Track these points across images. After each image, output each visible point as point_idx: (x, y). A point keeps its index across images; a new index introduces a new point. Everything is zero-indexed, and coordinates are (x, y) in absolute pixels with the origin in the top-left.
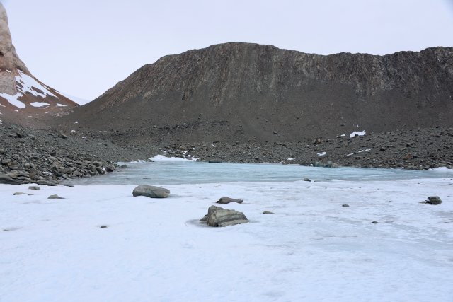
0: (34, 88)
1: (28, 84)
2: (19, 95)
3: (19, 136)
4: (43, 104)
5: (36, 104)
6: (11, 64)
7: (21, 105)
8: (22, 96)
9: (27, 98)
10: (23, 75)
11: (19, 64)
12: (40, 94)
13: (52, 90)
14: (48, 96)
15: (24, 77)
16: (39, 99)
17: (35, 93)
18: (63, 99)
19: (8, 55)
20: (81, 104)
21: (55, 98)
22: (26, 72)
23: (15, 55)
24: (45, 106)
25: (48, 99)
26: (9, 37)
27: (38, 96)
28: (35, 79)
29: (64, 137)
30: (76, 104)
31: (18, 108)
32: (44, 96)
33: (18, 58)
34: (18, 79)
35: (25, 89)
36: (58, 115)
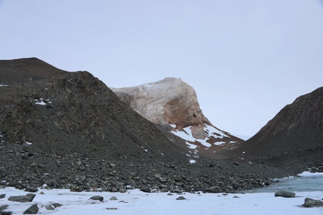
0: (215, 133)
1: (211, 131)
2: (207, 139)
3: (211, 166)
4: (221, 143)
5: (217, 143)
6: (200, 121)
7: (209, 145)
8: (208, 139)
9: (212, 140)
10: (208, 126)
11: (205, 120)
12: (219, 137)
13: (226, 133)
14: (224, 137)
15: (209, 128)
16: (219, 140)
17: (216, 137)
18: (234, 138)
19: (198, 115)
20: (245, 139)
21: (229, 138)
22: (209, 124)
23: (202, 115)
24: (223, 144)
25: (224, 139)
26: (198, 105)
27: (218, 138)
28: (215, 127)
29: (237, 164)
30: (242, 140)
31: (207, 147)
32: (221, 138)
33: (204, 116)
34: (205, 129)
35: (210, 135)
36: (232, 149)
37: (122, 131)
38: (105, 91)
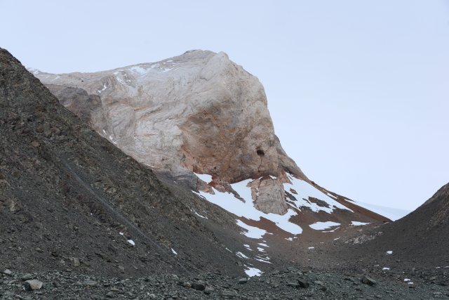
0: (312, 200)
1: (302, 192)
2: (291, 213)
3: (302, 285)
4: (329, 224)
5: (318, 226)
6: (276, 166)
7: (296, 230)
8: (295, 214)
9: (303, 217)
10: (294, 180)
11: (286, 164)
12: (324, 209)
13: (341, 199)
14: (337, 210)
15: (296, 184)
16: (322, 217)
17: (315, 208)
18: (362, 213)
19: (271, 152)
20: (394, 218)
21: (349, 212)
22: (298, 174)
23: (280, 151)
24: (333, 228)
25: (337, 215)
26: (270, 125)
27: (321, 211)
28: (313, 183)
29: (370, 284)
30: (385, 220)
31: (292, 236)
32: (329, 211)
33: (285, 155)
34: (287, 187)
35: (300, 203)
36: (357, 241)
37: (67, 191)
38: (19, 79)
